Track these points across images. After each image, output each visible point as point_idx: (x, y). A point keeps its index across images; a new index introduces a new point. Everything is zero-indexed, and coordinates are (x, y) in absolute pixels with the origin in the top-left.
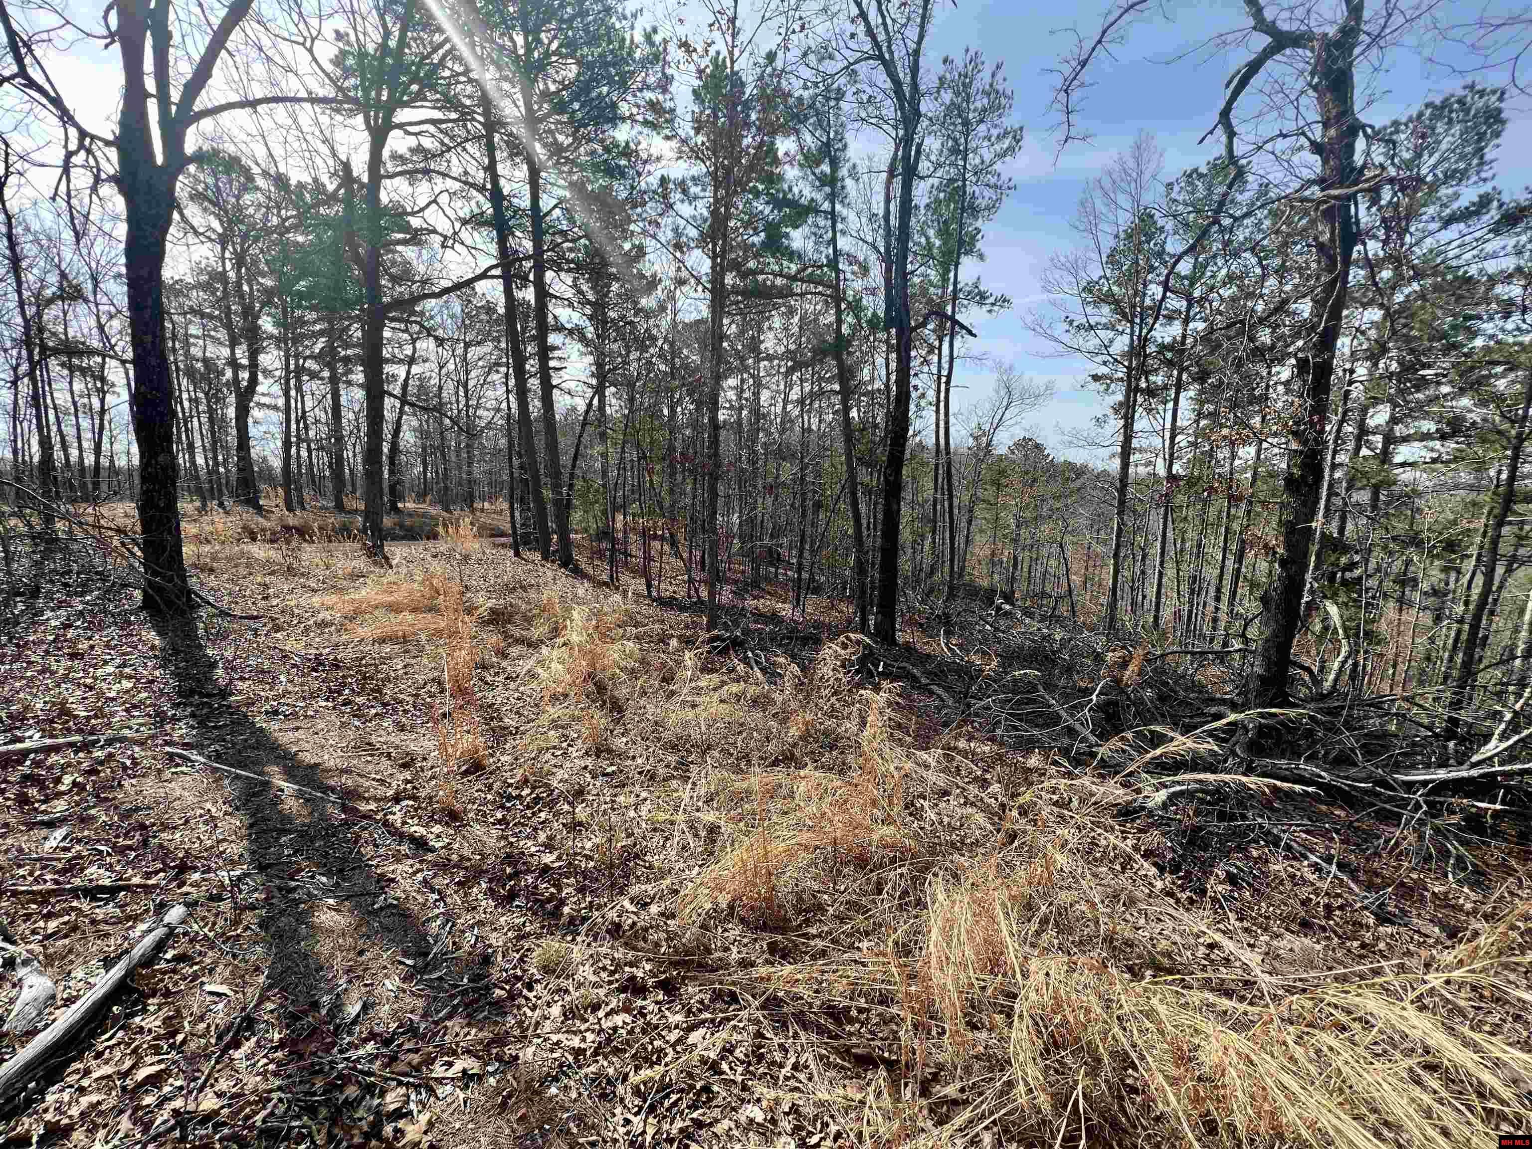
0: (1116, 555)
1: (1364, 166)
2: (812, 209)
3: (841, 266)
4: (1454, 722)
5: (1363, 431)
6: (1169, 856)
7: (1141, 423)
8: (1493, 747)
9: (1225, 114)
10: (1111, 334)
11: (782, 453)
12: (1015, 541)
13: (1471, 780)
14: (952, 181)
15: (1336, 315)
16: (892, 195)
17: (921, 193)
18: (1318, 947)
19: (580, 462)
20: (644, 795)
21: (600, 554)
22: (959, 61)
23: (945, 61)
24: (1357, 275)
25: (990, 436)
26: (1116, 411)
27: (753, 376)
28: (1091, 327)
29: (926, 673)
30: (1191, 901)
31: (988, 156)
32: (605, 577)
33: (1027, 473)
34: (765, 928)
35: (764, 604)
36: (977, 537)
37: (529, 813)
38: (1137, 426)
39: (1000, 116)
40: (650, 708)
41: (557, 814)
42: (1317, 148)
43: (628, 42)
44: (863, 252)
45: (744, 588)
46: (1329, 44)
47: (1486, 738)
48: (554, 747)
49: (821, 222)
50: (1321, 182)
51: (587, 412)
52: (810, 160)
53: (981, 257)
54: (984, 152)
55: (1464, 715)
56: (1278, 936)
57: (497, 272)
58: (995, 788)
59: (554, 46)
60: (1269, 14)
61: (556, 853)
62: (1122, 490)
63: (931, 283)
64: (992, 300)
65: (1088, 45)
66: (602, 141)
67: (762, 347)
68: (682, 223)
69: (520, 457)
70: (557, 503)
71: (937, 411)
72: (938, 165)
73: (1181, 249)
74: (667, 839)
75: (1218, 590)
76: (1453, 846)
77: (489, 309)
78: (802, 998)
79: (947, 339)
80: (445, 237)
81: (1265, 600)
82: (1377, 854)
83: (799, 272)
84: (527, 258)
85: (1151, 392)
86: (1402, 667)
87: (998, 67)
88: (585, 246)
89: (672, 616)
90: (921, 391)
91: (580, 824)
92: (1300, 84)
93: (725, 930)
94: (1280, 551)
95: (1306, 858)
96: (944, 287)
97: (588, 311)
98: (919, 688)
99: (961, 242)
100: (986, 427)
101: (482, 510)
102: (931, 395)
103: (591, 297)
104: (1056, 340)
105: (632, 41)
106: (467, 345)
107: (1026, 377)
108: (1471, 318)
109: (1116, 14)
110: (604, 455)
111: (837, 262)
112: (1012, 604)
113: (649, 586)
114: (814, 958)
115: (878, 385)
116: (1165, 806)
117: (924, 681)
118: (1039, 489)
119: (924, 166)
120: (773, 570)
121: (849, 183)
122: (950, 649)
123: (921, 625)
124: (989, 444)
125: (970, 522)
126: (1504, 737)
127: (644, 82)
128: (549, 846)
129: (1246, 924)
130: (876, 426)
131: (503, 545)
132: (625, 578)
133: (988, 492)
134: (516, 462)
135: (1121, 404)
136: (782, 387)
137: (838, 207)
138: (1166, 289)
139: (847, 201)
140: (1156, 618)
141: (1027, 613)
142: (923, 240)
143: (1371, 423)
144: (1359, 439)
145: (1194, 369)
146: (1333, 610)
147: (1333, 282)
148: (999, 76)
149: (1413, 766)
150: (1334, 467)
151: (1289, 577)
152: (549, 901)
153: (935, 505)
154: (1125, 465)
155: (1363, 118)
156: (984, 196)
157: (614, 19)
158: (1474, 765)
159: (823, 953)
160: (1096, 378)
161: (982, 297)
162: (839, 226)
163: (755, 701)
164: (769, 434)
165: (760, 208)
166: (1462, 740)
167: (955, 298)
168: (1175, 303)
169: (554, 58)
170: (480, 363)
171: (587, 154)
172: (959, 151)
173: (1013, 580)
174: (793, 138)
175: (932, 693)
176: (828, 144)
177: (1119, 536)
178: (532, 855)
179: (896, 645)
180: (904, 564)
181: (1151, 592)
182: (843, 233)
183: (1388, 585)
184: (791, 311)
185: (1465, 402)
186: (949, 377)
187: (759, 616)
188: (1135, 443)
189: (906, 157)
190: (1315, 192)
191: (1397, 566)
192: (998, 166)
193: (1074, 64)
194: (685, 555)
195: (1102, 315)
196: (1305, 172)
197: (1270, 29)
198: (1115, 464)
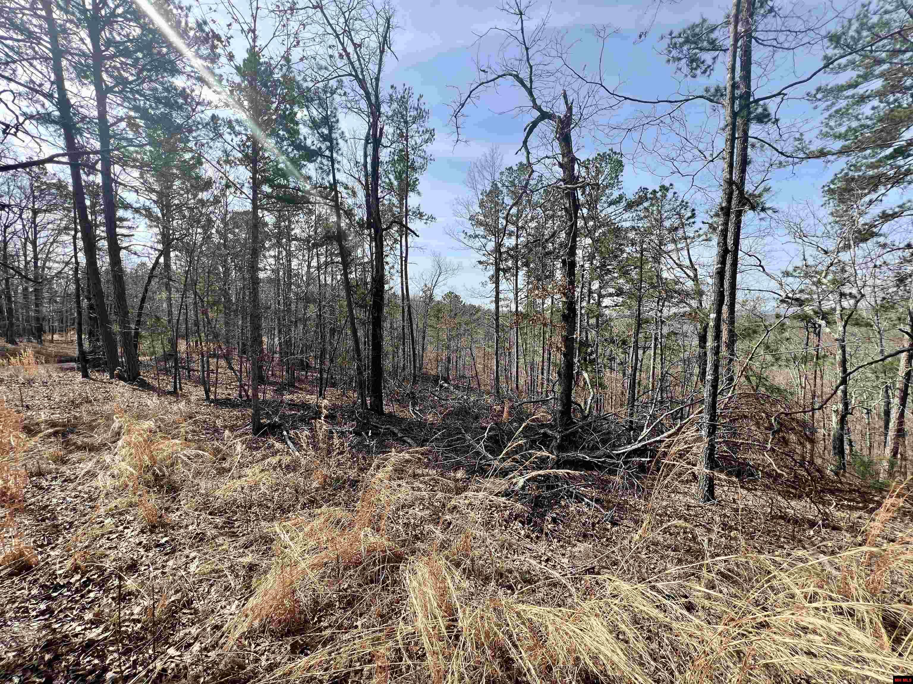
0: (497, 354)
1: (578, 177)
2: (319, 153)
3: (338, 189)
4: (631, 422)
5: (590, 292)
6: (526, 515)
7: (504, 285)
8: (646, 431)
9: (525, 142)
10: (486, 241)
11: (307, 299)
12: (448, 347)
13: (639, 448)
14: (402, 151)
15: (574, 241)
16: (368, 153)
17: (384, 155)
18: (591, 546)
19: (147, 305)
20: (192, 555)
21: (167, 371)
22: (400, 88)
23: (392, 87)
24: (580, 223)
25: (432, 290)
26: (491, 279)
27: (285, 250)
28: (476, 237)
29: (402, 430)
30: (537, 537)
31: (419, 141)
32: (170, 388)
33: (451, 311)
34: (287, 635)
35: (297, 397)
36: (429, 347)
37: (77, 597)
38: (501, 288)
39: (423, 122)
40: (203, 484)
41: (107, 591)
42: (561, 165)
43: (183, 24)
44: (351, 182)
45: (280, 389)
46: (561, 121)
47: (641, 428)
48: (111, 532)
49: (325, 162)
50: (563, 180)
51: (154, 268)
52: (315, 125)
53: (419, 193)
54: (417, 138)
55: (635, 419)
56: (575, 545)
57: (65, 159)
59: (120, 11)
60: (539, 102)
61: (102, 627)
62: (497, 320)
63: (394, 204)
64: (426, 217)
65: (464, 97)
66: (162, 84)
67: (293, 233)
68: (229, 148)
69: (89, 299)
70: (126, 335)
71: (402, 276)
72: (393, 142)
74: (212, 585)
75: (543, 369)
76: (636, 482)
77: (60, 186)
78: (316, 678)
79: (404, 236)
80: (8, 126)
81: (559, 373)
82: (610, 491)
83: (312, 189)
84: (95, 153)
85: (505, 271)
86: (614, 398)
87: (421, 96)
88: (150, 151)
89: (225, 412)
90: (390, 265)
91: (130, 593)
92: (553, 136)
93: (258, 645)
94: (563, 349)
95: (583, 500)
96: (401, 208)
97: (154, 197)
98: (397, 440)
99: (408, 184)
100: (429, 285)
101: (52, 341)
102: (398, 267)
103: (157, 188)
104: (461, 241)
105: (186, 23)
106: (35, 212)
107: (448, 260)
108: (621, 245)
109: (475, 86)
110: (169, 299)
111: (336, 187)
112: (448, 383)
113: (207, 392)
114: (324, 645)
115: (366, 260)
116: (523, 488)
117: (400, 435)
118: (458, 320)
119: (384, 141)
120: (304, 373)
121: (340, 141)
122: (415, 413)
123: (398, 400)
124: (431, 295)
125: (424, 338)
126: (648, 426)
128: (95, 623)
129: (561, 543)
130: (366, 283)
131: (72, 369)
132: (188, 387)
133: (432, 321)
134: (85, 303)
135: (493, 276)
136: (306, 257)
137: (335, 155)
138: (507, 221)
139: (340, 152)
140: (517, 385)
141: (457, 387)
142: (387, 180)
144: (589, 296)
145: (523, 260)
146: (586, 375)
147: (572, 225)
148: (422, 101)
149: (620, 446)
150: (581, 308)
151: (568, 361)
152: (91, 672)
153: (403, 329)
154: (497, 307)
155: (577, 155)
156: (419, 162)
157: (171, 7)
158: (640, 441)
159: (332, 639)
160: (480, 262)
161: (421, 215)
162: (336, 166)
163: (288, 467)
166: (635, 430)
167: (407, 215)
168: (511, 228)
169: (120, 19)
170: (50, 226)
171: (150, 89)
172: (404, 136)
173: (447, 369)
174: (305, 109)
175: (405, 442)
176: (326, 117)
177: (497, 344)
178: (76, 636)
179: (384, 414)
180: (387, 364)
181: (514, 370)
182: (339, 170)
183: (605, 361)
184: (310, 212)
185: (621, 281)
186: (406, 257)
187: (292, 405)
188: (501, 296)
189: (375, 135)
190: (562, 184)
191: (607, 353)
192: (424, 147)
193: (458, 104)
194: (237, 368)
195: (481, 231)
196: (557, 175)
197: (539, 109)
198: (493, 307)
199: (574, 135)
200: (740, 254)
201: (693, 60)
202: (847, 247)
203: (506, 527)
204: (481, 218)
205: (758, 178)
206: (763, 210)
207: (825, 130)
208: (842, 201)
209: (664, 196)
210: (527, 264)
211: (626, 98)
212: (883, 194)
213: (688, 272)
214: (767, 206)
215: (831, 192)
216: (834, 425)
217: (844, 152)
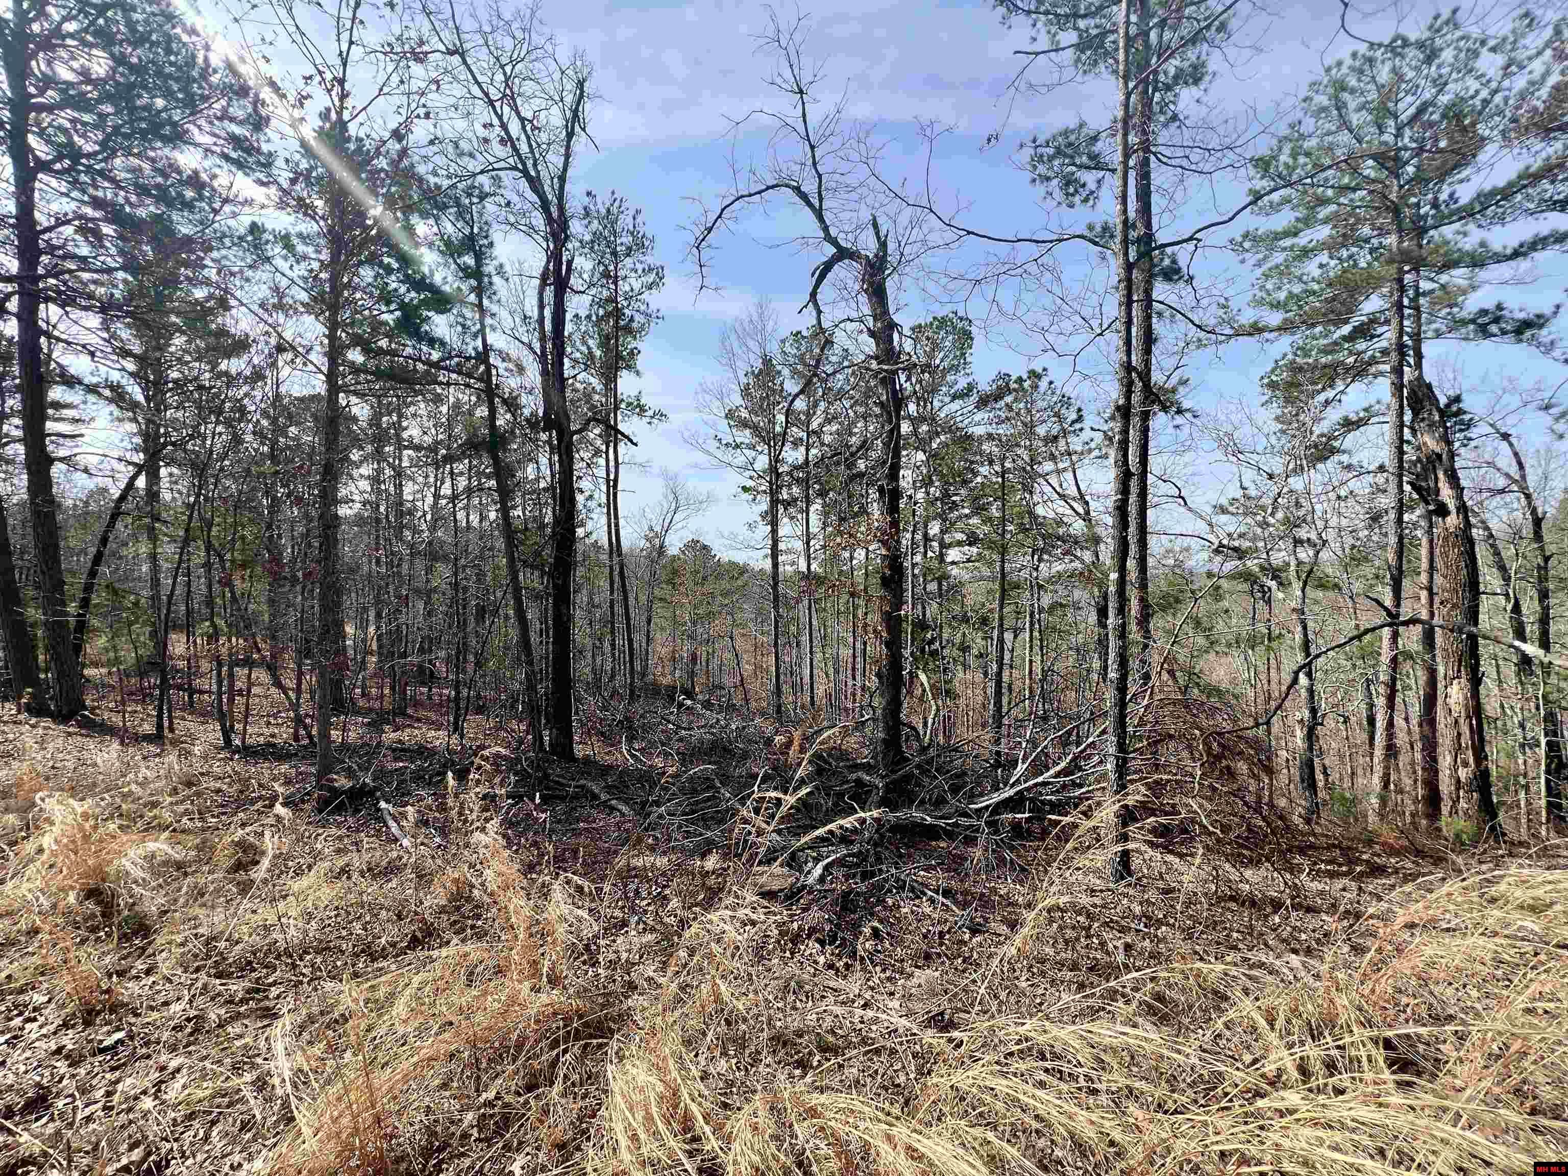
0: (776, 645)
1: (899, 353)
2: (456, 298)
3: (491, 361)
4: (998, 753)
5: (927, 539)
6: (827, 928)
7: (786, 527)
8: (1021, 768)
9: (813, 295)
10: (754, 453)
11: (433, 554)
12: (692, 637)
13: (1011, 798)
15: (897, 455)
16: (546, 301)
18: (937, 974)
19: (105, 569)
20: (174, 1064)
21: (144, 696)
22: (603, 198)
23: (589, 194)
24: (906, 427)
25: (662, 536)
26: (763, 518)
27: (393, 466)
28: (737, 446)
29: (608, 788)
30: (847, 966)
31: (637, 286)
32: (148, 728)
33: (697, 572)
35: (409, 736)
36: (658, 636)
38: (781, 533)
39: (644, 254)
42: (872, 334)
44: (515, 350)
45: (378, 722)
46: (869, 263)
47: (1014, 763)
49: (468, 313)
50: (876, 358)
51: (123, 498)
52: (451, 249)
53: (638, 373)
54: (633, 281)
55: (1004, 748)
56: (911, 975)
58: (674, 903)
60: (833, 232)
62: (775, 586)
63: (594, 389)
64: (650, 413)
65: (712, 217)
66: (152, 160)
67: (405, 435)
70: (56, 628)
71: (608, 513)
72: (591, 285)
73: (796, 389)
74: (213, 1123)
75: (854, 669)
76: (1008, 855)
79: (612, 445)
81: (880, 676)
82: (967, 875)
83: (442, 359)
84: (7, 279)
85: (787, 504)
86: (971, 713)
87: (639, 213)
88: (126, 282)
89: (262, 769)
90: (587, 494)
92: (857, 287)
94: (884, 634)
95: (924, 893)
96: (607, 397)
97: (130, 366)
98: (598, 806)
99: (619, 357)
100: (658, 529)
102: (601, 496)
103: (137, 348)
104: (711, 454)
108: (973, 463)
109: (730, 199)
110: (153, 557)
111: (487, 357)
112: (693, 699)
113: (227, 732)
115: (542, 485)
116: (822, 879)
117: (603, 797)
118: (708, 587)
119: (574, 281)
120: (425, 690)
121: (496, 279)
122: (633, 756)
123: (603, 734)
124: (661, 545)
125: (649, 620)
126: (1025, 759)
127: (225, 110)
129: (888, 974)
130: (542, 526)
132: (186, 724)
133: (664, 591)
135: (766, 513)
136: (432, 480)
137: (486, 302)
138: (788, 420)
139: (495, 298)
140: (812, 698)
141: (707, 705)
143: (931, 532)
144: (925, 545)
145: (817, 487)
146: (924, 677)
147: (891, 431)
148: (639, 220)
149: (981, 795)
150: (913, 566)
151: (893, 655)
153: (612, 606)
154: (775, 565)
155: (896, 319)
156: (636, 320)
158: (1012, 787)
160: (745, 489)
161: (642, 410)
162: (488, 321)
164: (416, 531)
165: (394, 285)
166: (1004, 767)
167: (616, 409)
168: (797, 432)
169: (70, 42)
172: (610, 277)
173: (692, 675)
174: (431, 221)
175: (613, 809)
176: (471, 238)
177: (776, 627)
179: (575, 760)
180: (582, 669)
181: (807, 672)
182: (493, 329)
183: (955, 652)
184: (438, 400)
185: (975, 521)
186: (616, 481)
187: (400, 751)
188: (782, 546)
189: (557, 271)
190: (874, 365)
191: (958, 639)
192: (646, 296)
193: (702, 228)
194: (291, 684)
195: (745, 437)
196: (867, 350)
197: (834, 242)
198: (768, 565)
199: (890, 285)
200: (1151, 479)
201: (1068, 181)
202: (1299, 470)
203: (792, 953)
204: (744, 414)
205: (1169, 363)
206: (1179, 412)
207: (1259, 294)
208: (1288, 400)
209: (1035, 387)
210: (822, 494)
211: (969, 233)
212: (1342, 392)
213: (1075, 505)
214: (1186, 405)
215: (1273, 385)
216: (1299, 742)
217: (1286, 328)
